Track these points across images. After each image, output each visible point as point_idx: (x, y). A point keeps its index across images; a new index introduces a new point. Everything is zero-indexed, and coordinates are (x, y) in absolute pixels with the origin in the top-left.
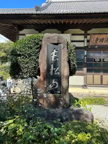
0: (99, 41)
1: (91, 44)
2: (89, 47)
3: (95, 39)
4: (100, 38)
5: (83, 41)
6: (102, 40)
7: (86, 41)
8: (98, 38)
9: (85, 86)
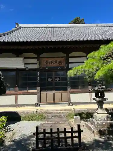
0: (49, 63)
1: (42, 66)
2: (41, 69)
3: (45, 62)
4: (49, 61)
5: (36, 64)
6: (51, 63)
7: (38, 64)
8: (47, 61)
9: (37, 105)
